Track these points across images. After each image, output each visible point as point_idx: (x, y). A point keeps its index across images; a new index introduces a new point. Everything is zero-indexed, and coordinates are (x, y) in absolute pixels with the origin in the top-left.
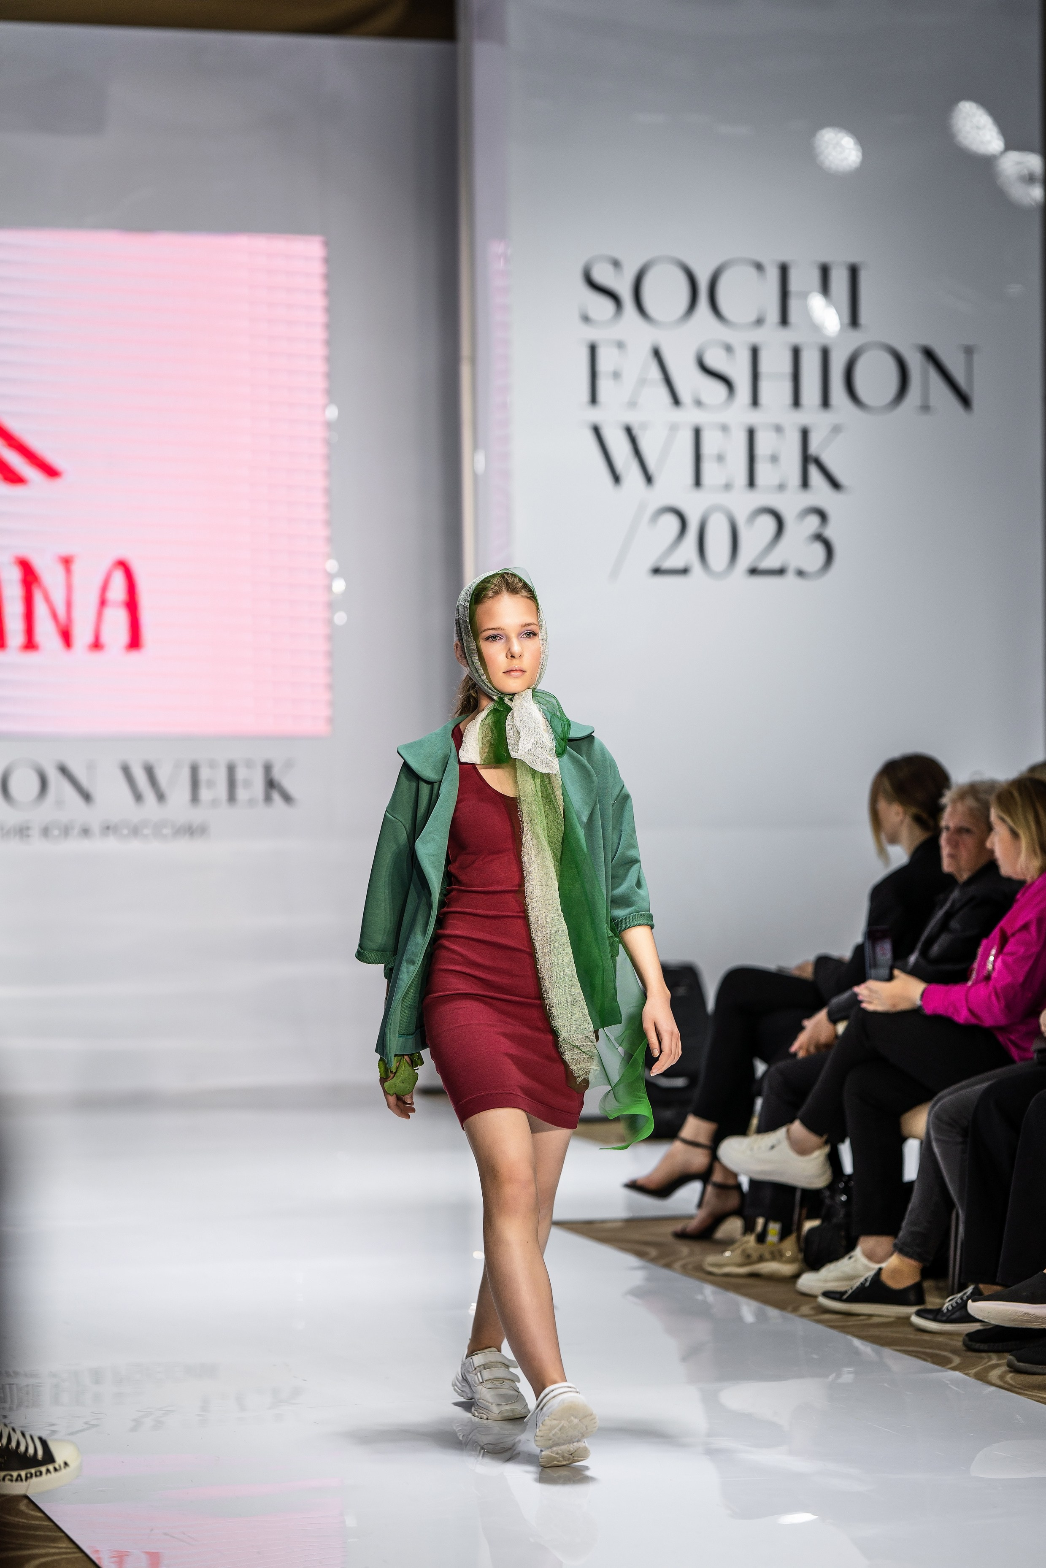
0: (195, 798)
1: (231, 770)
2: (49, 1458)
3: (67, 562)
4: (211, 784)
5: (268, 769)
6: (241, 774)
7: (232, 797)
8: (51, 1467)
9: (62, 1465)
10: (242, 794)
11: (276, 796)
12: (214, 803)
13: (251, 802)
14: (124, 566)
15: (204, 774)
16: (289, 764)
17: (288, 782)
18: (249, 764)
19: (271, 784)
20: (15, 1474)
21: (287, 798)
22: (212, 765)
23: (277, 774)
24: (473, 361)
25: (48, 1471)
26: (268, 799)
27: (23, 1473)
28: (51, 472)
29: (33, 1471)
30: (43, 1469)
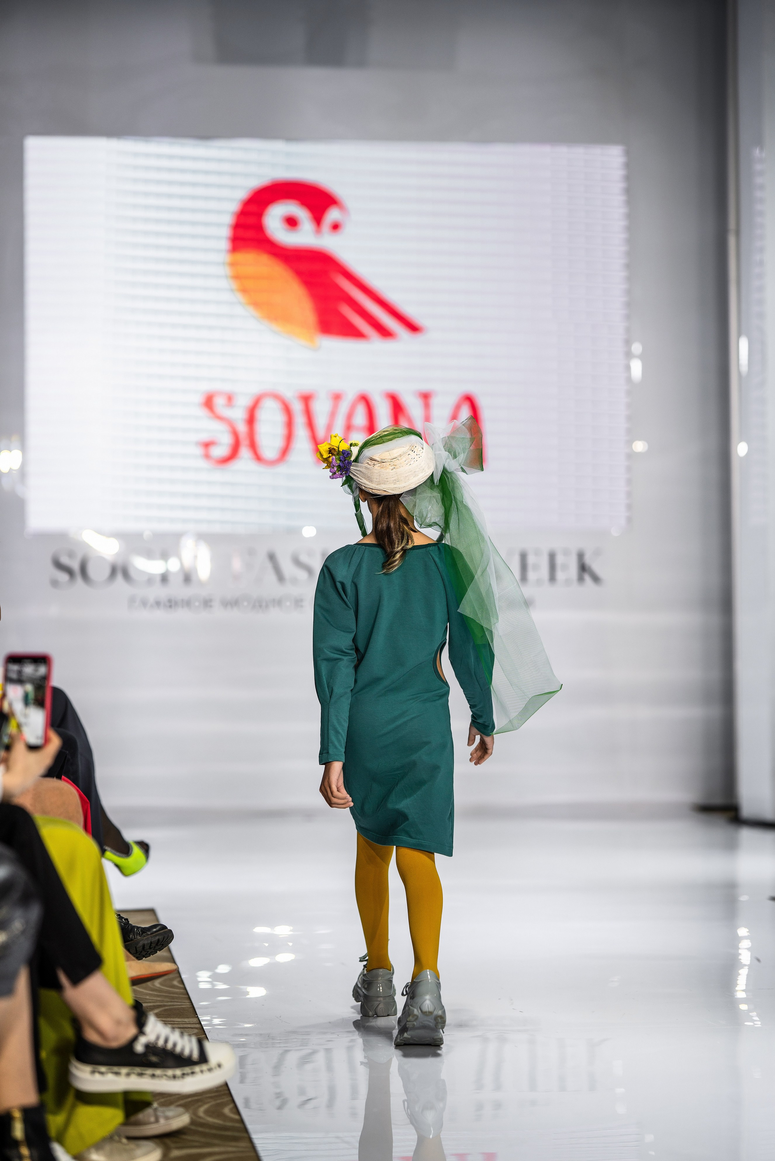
0: (524, 578)
1: (552, 557)
2: (203, 1059)
3: (426, 397)
4: (536, 567)
5: (581, 556)
6: (560, 560)
7: (552, 578)
8: (204, 1067)
9: (217, 1066)
10: (560, 575)
11: (587, 578)
12: (539, 582)
13: (568, 582)
14: (470, 400)
15: (531, 560)
16: (597, 553)
17: (596, 566)
18: (566, 552)
19: (583, 568)
20: (170, 1072)
21: (596, 579)
22: (537, 553)
23: (588, 560)
24: (738, 233)
25: (202, 1072)
26: (581, 579)
27: (178, 1072)
28: (413, 328)
29: (187, 1070)
30: (197, 1069)
